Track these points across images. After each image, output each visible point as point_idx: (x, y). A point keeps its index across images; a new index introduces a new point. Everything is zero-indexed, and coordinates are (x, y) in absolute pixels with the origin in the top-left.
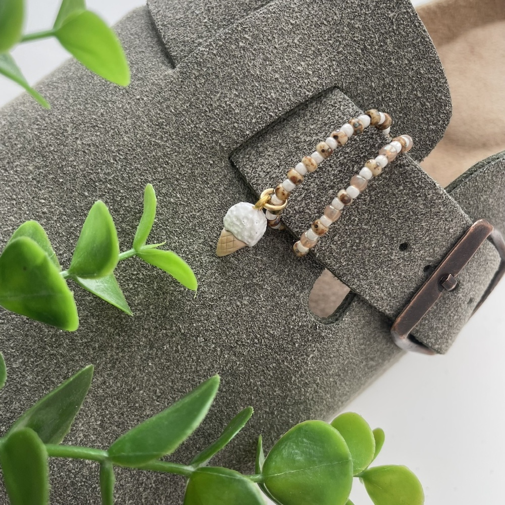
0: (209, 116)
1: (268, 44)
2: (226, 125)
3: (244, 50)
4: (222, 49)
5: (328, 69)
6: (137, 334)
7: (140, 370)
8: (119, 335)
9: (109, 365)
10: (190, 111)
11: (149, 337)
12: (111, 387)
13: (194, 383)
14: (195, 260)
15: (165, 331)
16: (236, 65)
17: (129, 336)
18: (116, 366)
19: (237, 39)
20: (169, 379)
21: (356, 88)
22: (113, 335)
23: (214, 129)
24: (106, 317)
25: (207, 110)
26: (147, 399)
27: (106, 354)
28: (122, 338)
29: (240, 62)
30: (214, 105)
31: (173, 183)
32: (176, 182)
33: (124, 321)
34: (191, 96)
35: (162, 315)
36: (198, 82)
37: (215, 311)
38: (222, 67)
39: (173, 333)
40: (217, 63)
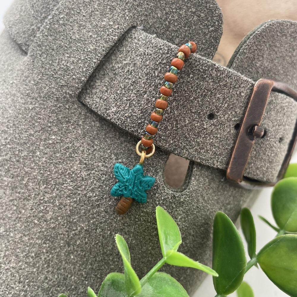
0: (56, 77)
1: (78, 15)
2: (68, 79)
3: (64, 25)
4: (51, 30)
5: (123, 17)
6: (57, 240)
7: (67, 262)
8: (46, 244)
9: (45, 266)
10: (43, 79)
11: (65, 239)
12: (52, 280)
13: (106, 261)
14: (78, 177)
15: (74, 232)
16: (62, 37)
17: (52, 242)
18: (50, 265)
19: (57, 20)
20: (88, 263)
21: (148, 22)
22: (42, 244)
23: (61, 84)
24: (33, 234)
25: (53, 73)
26: (78, 281)
27: (41, 258)
28: (48, 245)
29: (64, 34)
30: (57, 69)
31: (48, 130)
32: (49, 129)
33: (45, 233)
34: (41, 69)
35: (68, 222)
36: (43, 58)
37: (102, 208)
38: (54, 42)
39: (79, 232)
40: (51, 41)
